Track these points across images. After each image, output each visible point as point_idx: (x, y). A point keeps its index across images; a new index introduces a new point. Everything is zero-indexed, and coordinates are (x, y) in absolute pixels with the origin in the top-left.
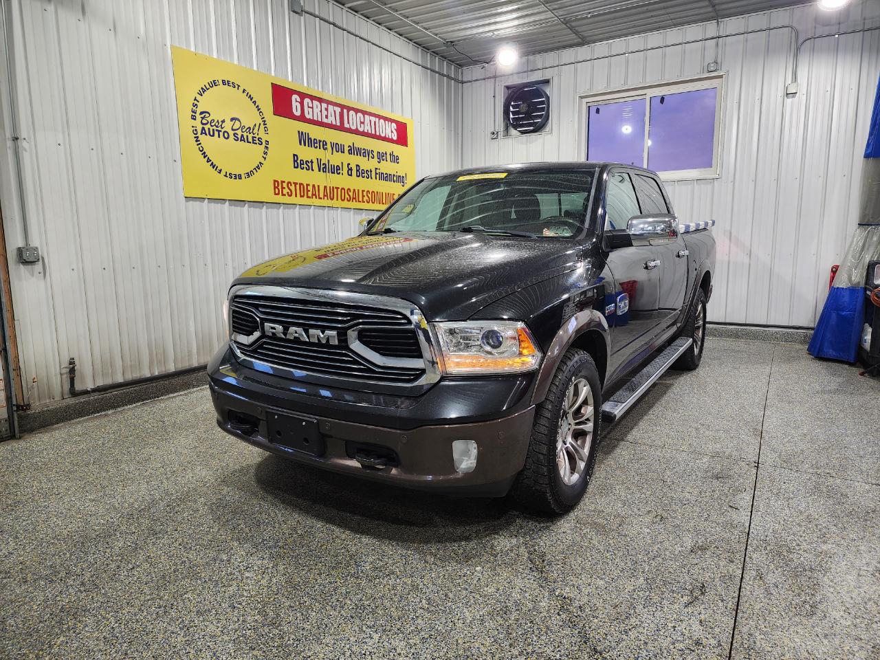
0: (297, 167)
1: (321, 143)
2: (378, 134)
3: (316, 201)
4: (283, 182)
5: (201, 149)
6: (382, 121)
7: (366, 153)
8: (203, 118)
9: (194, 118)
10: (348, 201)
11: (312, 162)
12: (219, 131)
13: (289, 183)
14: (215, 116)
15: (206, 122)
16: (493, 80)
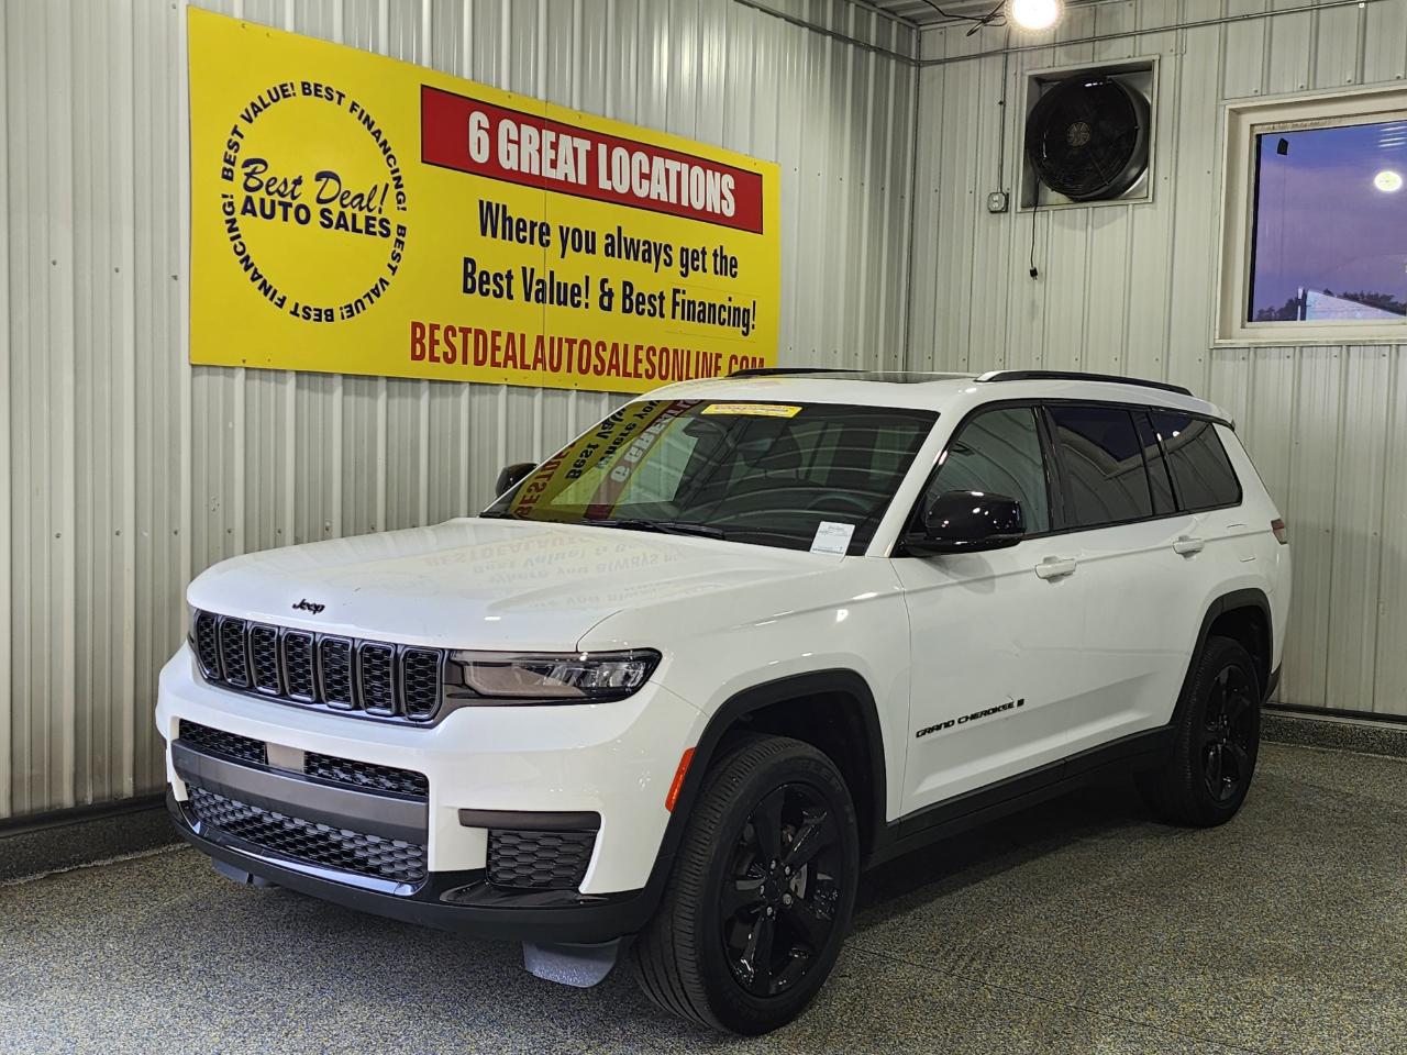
0: (472, 291)
1: (537, 229)
2: (685, 203)
3: (513, 375)
4: (434, 327)
5: (240, 249)
6: (697, 170)
7: (651, 252)
8: (249, 175)
9: (228, 175)
10: (598, 373)
11: (510, 276)
12: (286, 206)
13: (450, 328)
14: (280, 169)
15: (258, 183)
16: (1000, 59)
